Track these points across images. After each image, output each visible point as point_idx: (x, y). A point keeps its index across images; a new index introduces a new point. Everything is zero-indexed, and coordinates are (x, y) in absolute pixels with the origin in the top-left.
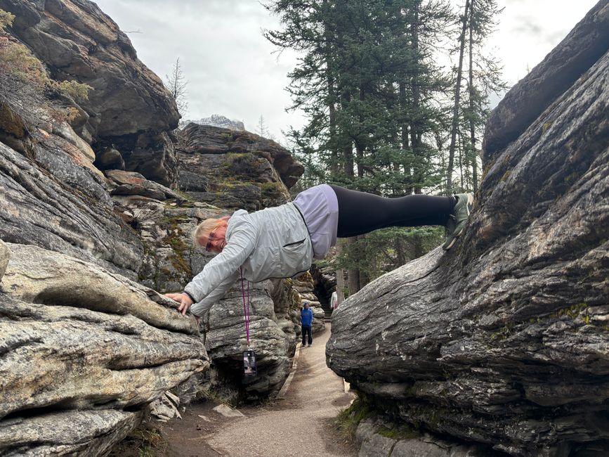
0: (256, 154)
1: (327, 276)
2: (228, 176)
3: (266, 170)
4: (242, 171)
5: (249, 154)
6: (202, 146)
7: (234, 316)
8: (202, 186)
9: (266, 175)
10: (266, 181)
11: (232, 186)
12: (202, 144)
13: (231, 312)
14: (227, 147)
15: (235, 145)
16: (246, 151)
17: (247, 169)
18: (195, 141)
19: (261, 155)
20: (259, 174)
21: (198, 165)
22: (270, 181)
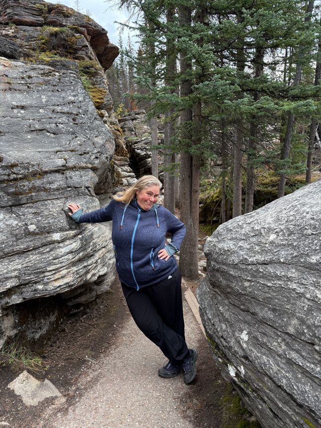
0: (72, 29)
1: (139, 151)
2: (45, 51)
3: (83, 46)
4: (59, 47)
5: (65, 28)
6: (16, 17)
7: (37, 234)
8: (11, 52)
9: (84, 53)
10: (84, 59)
11: (48, 59)
12: (16, 15)
13: (32, 228)
14: (43, 19)
15: (52, 17)
16: (61, 25)
17: (64, 45)
18: (8, 11)
19: (77, 31)
20: (76, 50)
21: (14, 37)
22: (87, 59)
